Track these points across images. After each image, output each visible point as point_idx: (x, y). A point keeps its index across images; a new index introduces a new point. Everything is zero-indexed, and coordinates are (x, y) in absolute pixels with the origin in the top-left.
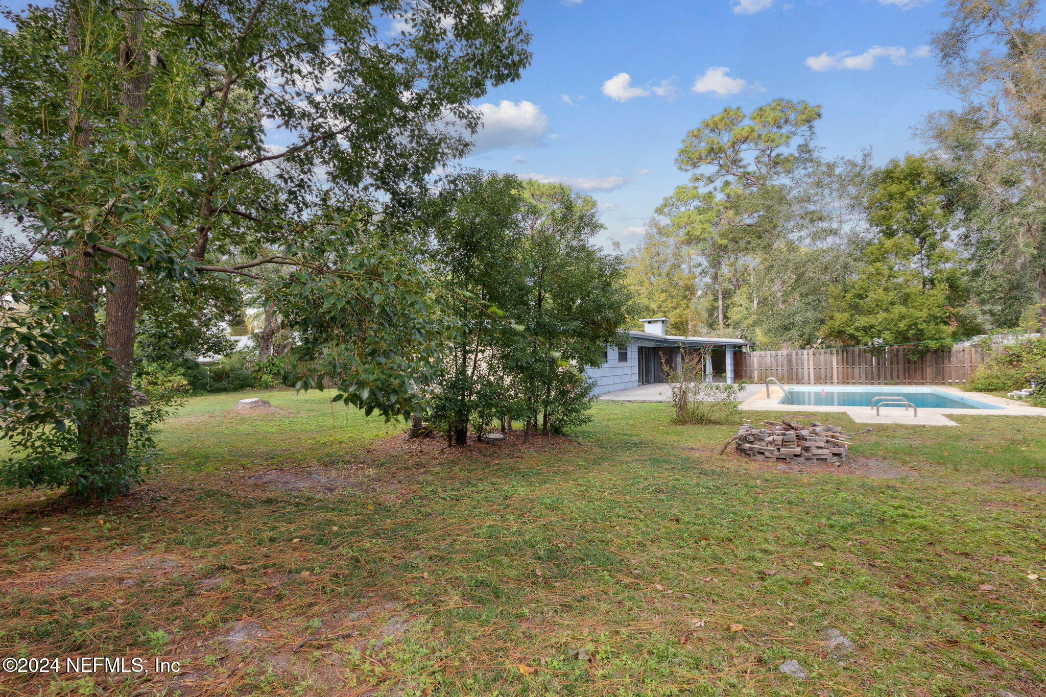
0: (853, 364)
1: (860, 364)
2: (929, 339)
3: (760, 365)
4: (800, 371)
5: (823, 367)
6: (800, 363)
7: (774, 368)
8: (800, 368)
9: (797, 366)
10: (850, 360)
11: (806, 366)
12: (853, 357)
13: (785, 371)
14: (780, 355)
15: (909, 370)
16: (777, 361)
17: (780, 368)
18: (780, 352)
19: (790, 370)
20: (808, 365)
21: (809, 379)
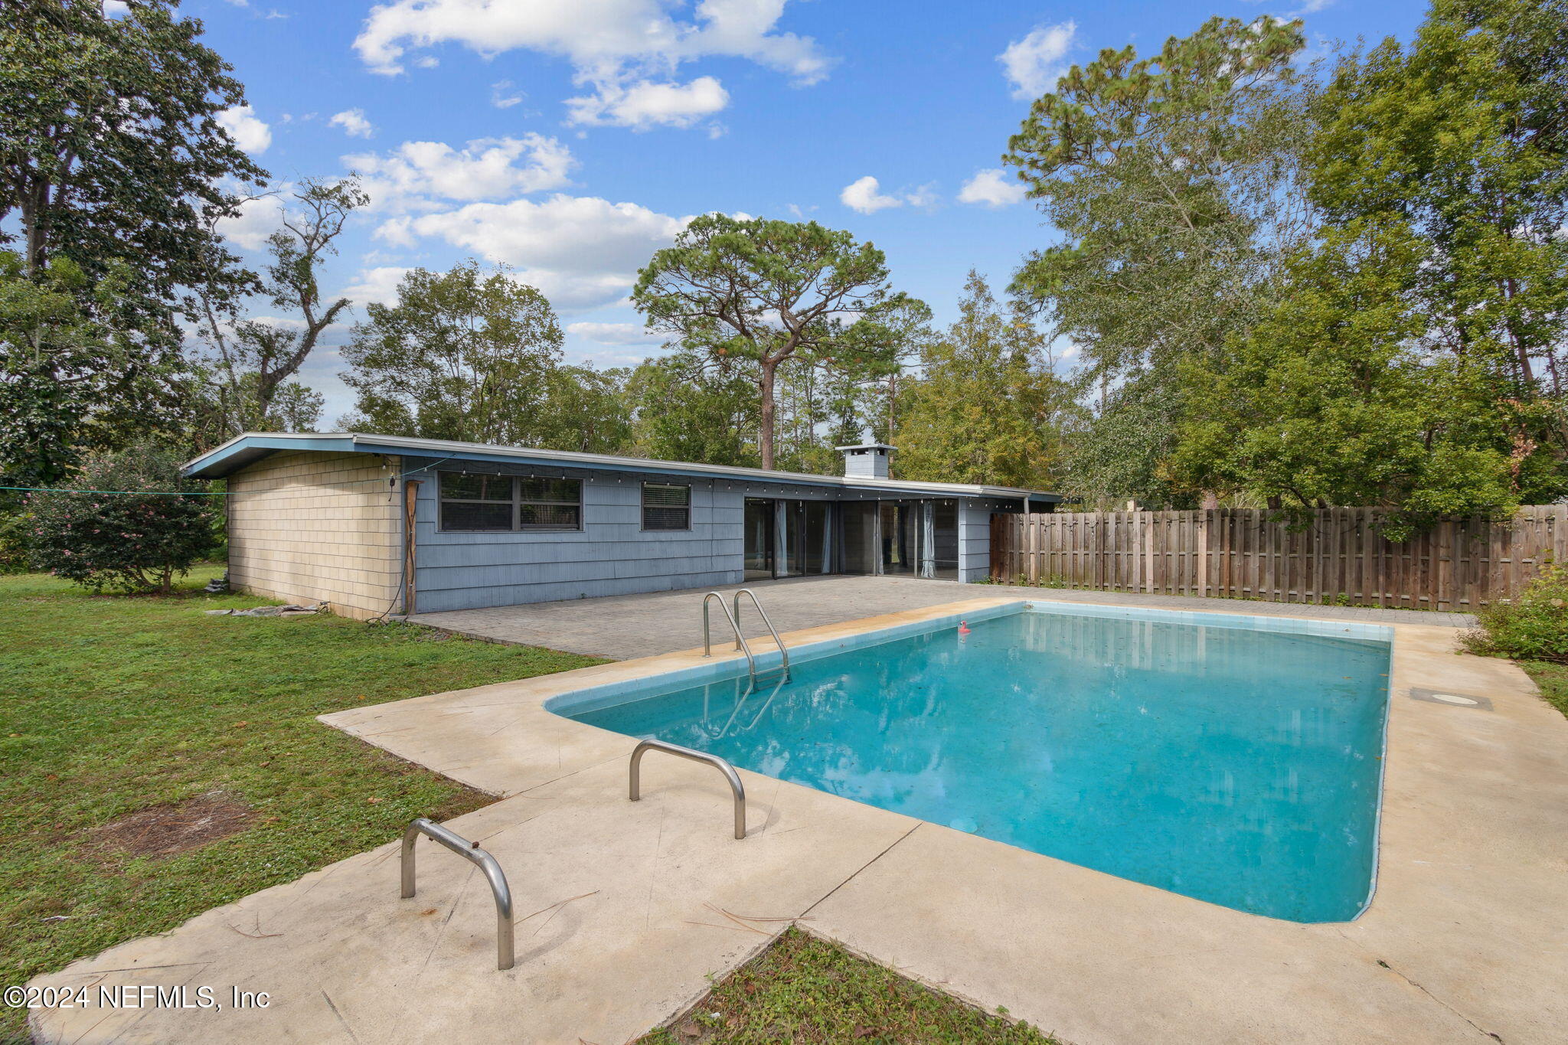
0: (1246, 547)
1: (1262, 548)
2: (1433, 484)
3: (1040, 545)
4: (1123, 558)
5: (1174, 553)
6: (1125, 540)
7: (1069, 550)
8: (1123, 553)
9: (1118, 547)
10: (1239, 538)
11: (1136, 547)
12: (1247, 530)
13: (1092, 557)
14: (1081, 522)
15: (1388, 566)
16: (1074, 534)
17: (1081, 552)
18: (1081, 516)
19: (1102, 557)
20: (1143, 546)
21: (1143, 580)
